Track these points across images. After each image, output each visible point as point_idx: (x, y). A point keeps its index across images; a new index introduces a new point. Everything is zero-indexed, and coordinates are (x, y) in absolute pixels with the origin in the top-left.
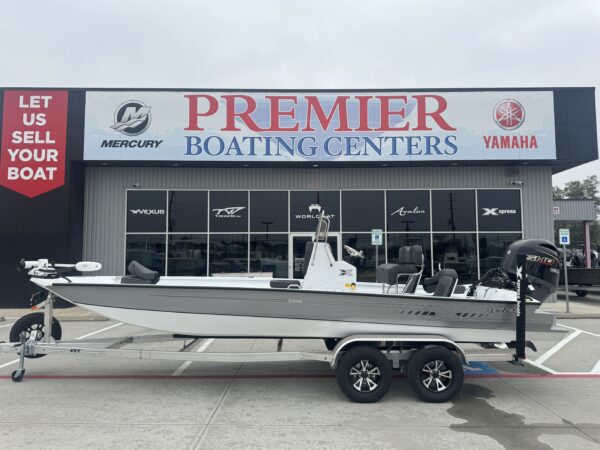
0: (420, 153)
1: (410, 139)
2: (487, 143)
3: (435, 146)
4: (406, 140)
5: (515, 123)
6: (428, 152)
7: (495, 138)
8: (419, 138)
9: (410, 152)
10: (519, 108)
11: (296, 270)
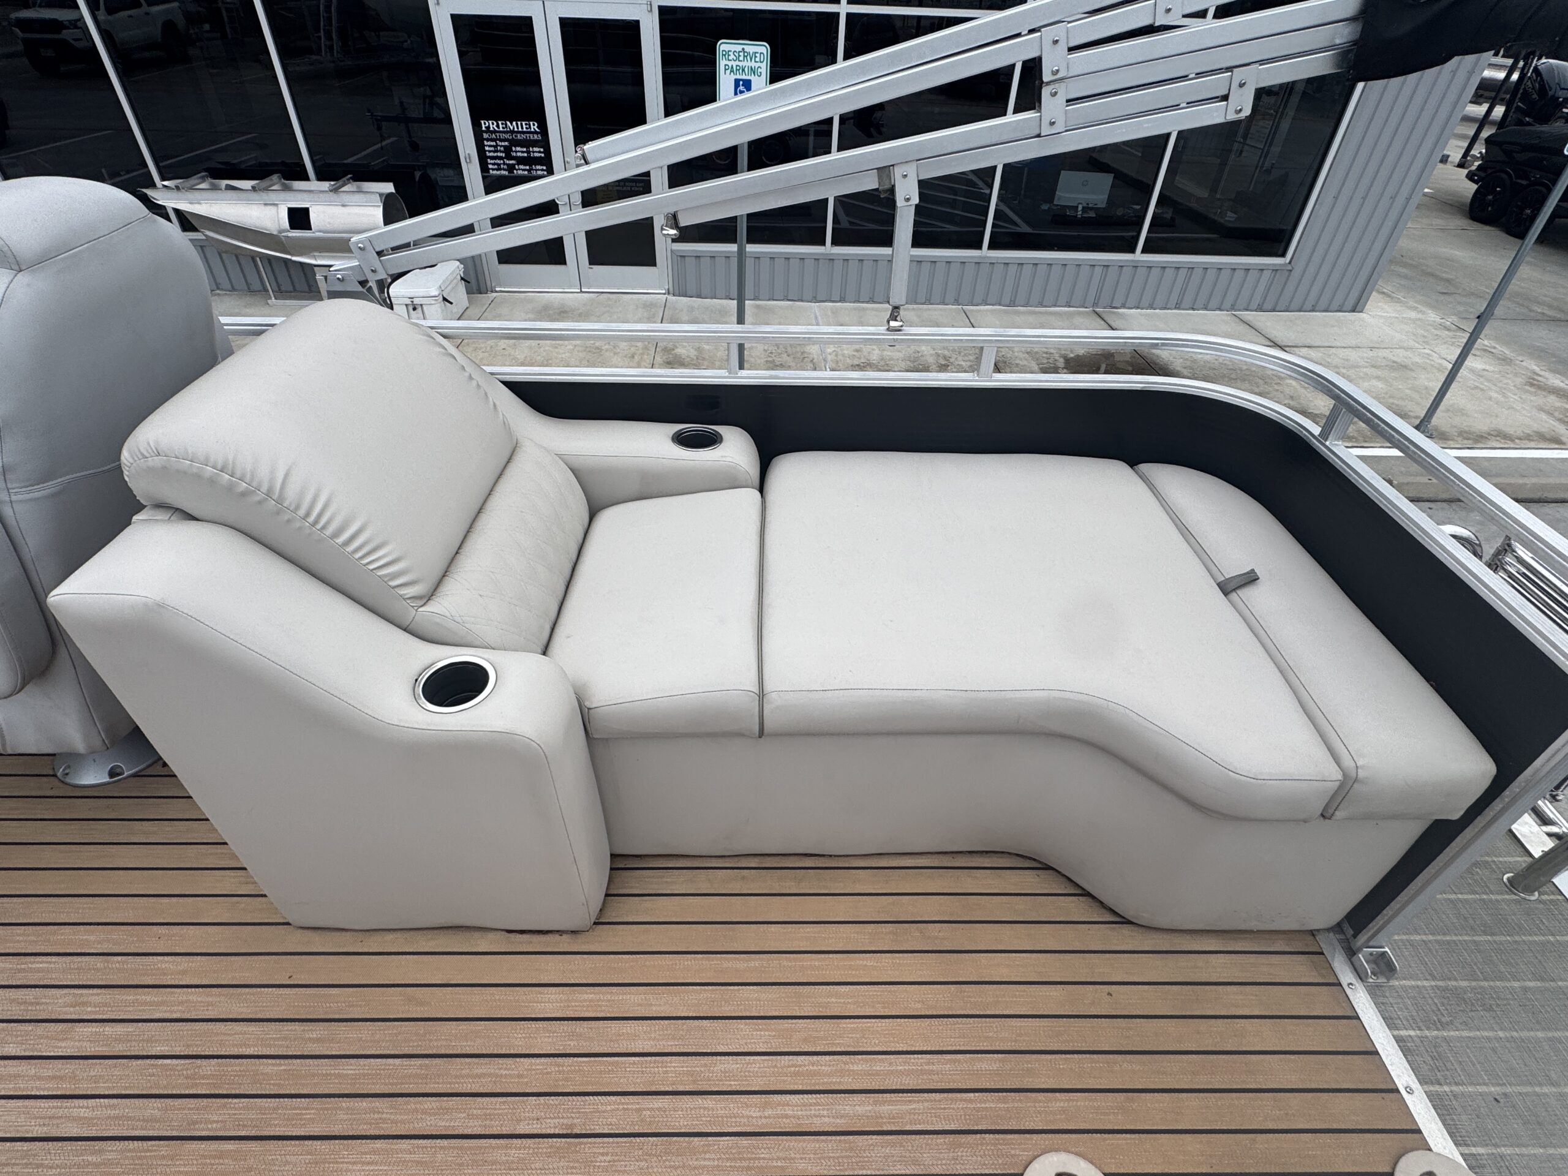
11: (495, 172)
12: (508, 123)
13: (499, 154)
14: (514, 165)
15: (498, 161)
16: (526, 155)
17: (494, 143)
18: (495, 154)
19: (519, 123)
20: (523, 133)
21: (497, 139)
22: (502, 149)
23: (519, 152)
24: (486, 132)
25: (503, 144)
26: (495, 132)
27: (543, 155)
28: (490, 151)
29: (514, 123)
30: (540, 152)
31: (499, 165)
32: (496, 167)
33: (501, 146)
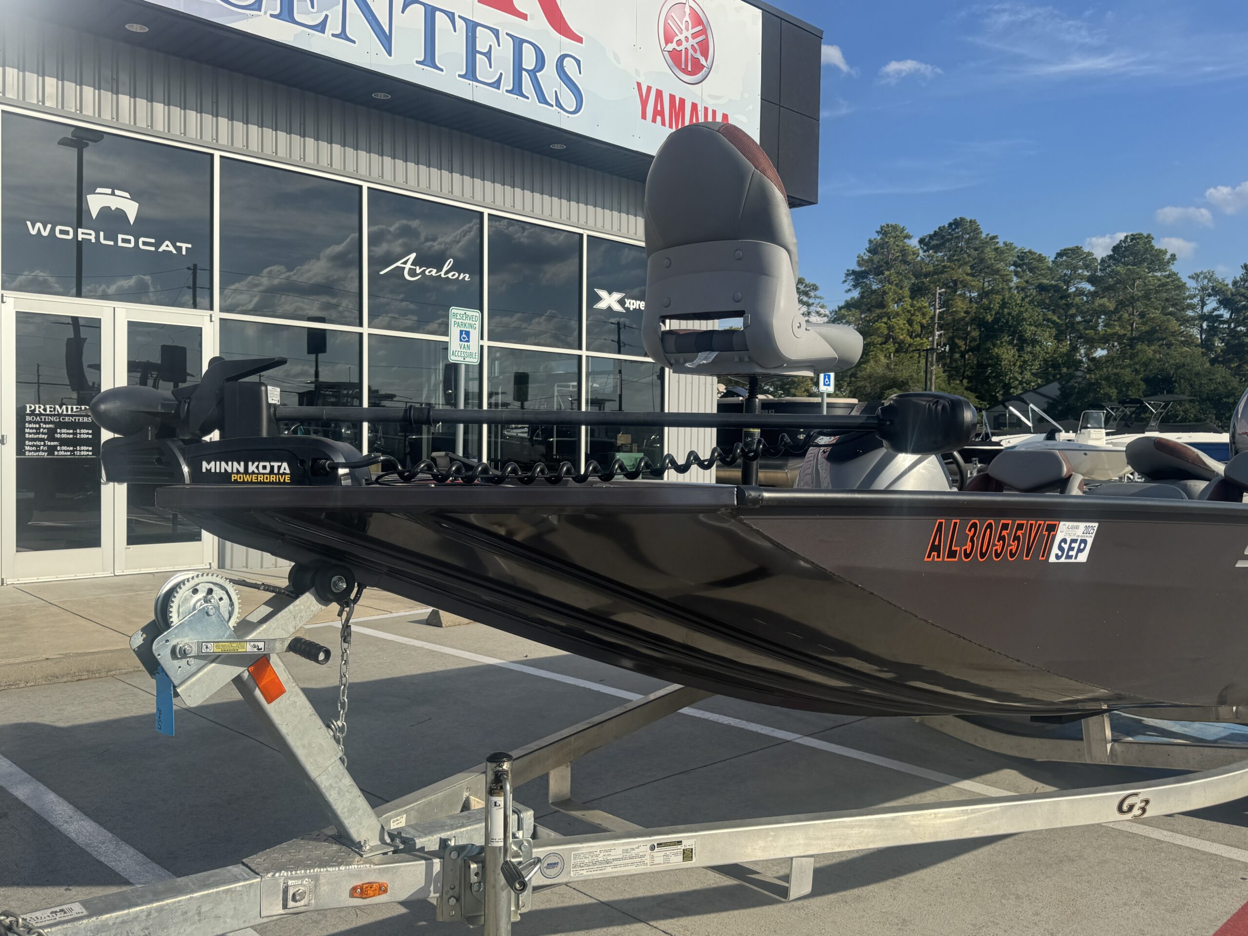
0: (497, 84)
1: (472, 27)
2: (644, 103)
3: (533, 73)
4: (460, 24)
5: (697, 68)
6: (517, 89)
7: (659, 93)
8: (496, 33)
9: (471, 74)
10: (704, 32)
11: (30, 454)
12: (57, 407)
13: (40, 436)
14: (56, 446)
15: (38, 443)
16: (71, 436)
17: (37, 426)
18: (37, 436)
19: (69, 407)
20: (72, 416)
21: (41, 422)
22: (46, 431)
23: (64, 433)
24: (28, 415)
25: (48, 426)
26: (40, 414)
27: (90, 436)
28: (30, 433)
29: (64, 407)
30: (88, 434)
31: (39, 446)
32: (34, 448)
33: (45, 428)
